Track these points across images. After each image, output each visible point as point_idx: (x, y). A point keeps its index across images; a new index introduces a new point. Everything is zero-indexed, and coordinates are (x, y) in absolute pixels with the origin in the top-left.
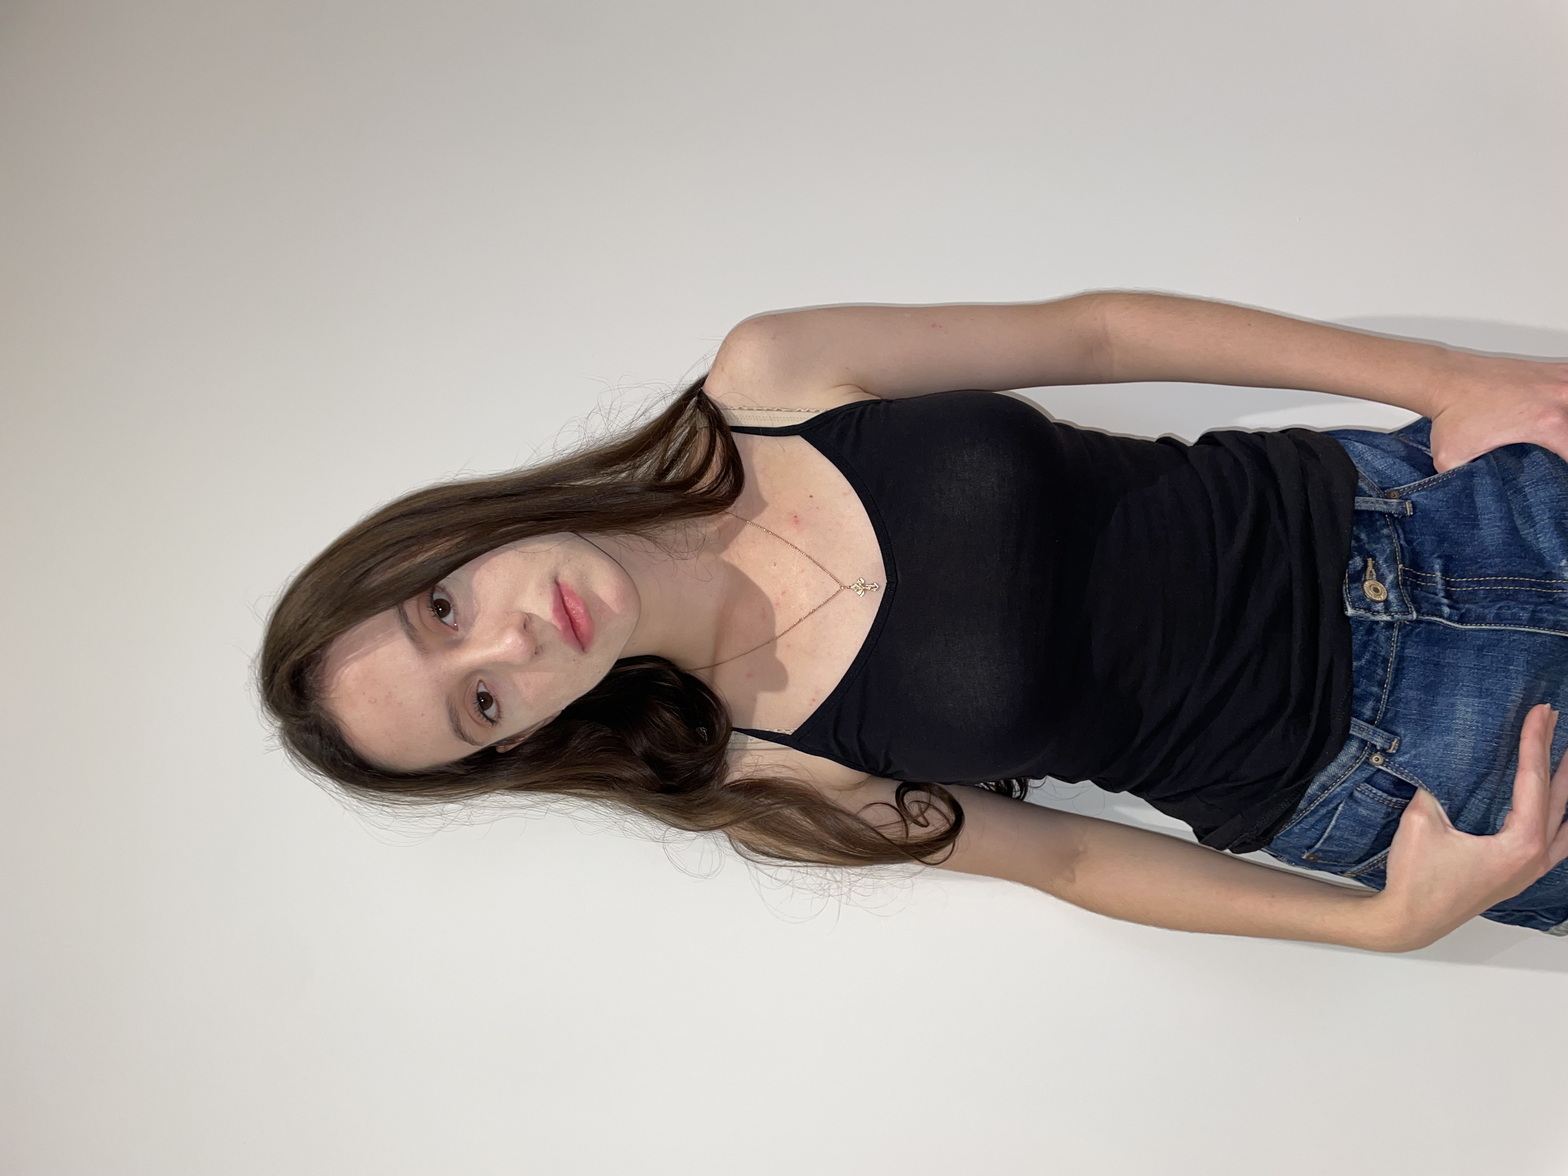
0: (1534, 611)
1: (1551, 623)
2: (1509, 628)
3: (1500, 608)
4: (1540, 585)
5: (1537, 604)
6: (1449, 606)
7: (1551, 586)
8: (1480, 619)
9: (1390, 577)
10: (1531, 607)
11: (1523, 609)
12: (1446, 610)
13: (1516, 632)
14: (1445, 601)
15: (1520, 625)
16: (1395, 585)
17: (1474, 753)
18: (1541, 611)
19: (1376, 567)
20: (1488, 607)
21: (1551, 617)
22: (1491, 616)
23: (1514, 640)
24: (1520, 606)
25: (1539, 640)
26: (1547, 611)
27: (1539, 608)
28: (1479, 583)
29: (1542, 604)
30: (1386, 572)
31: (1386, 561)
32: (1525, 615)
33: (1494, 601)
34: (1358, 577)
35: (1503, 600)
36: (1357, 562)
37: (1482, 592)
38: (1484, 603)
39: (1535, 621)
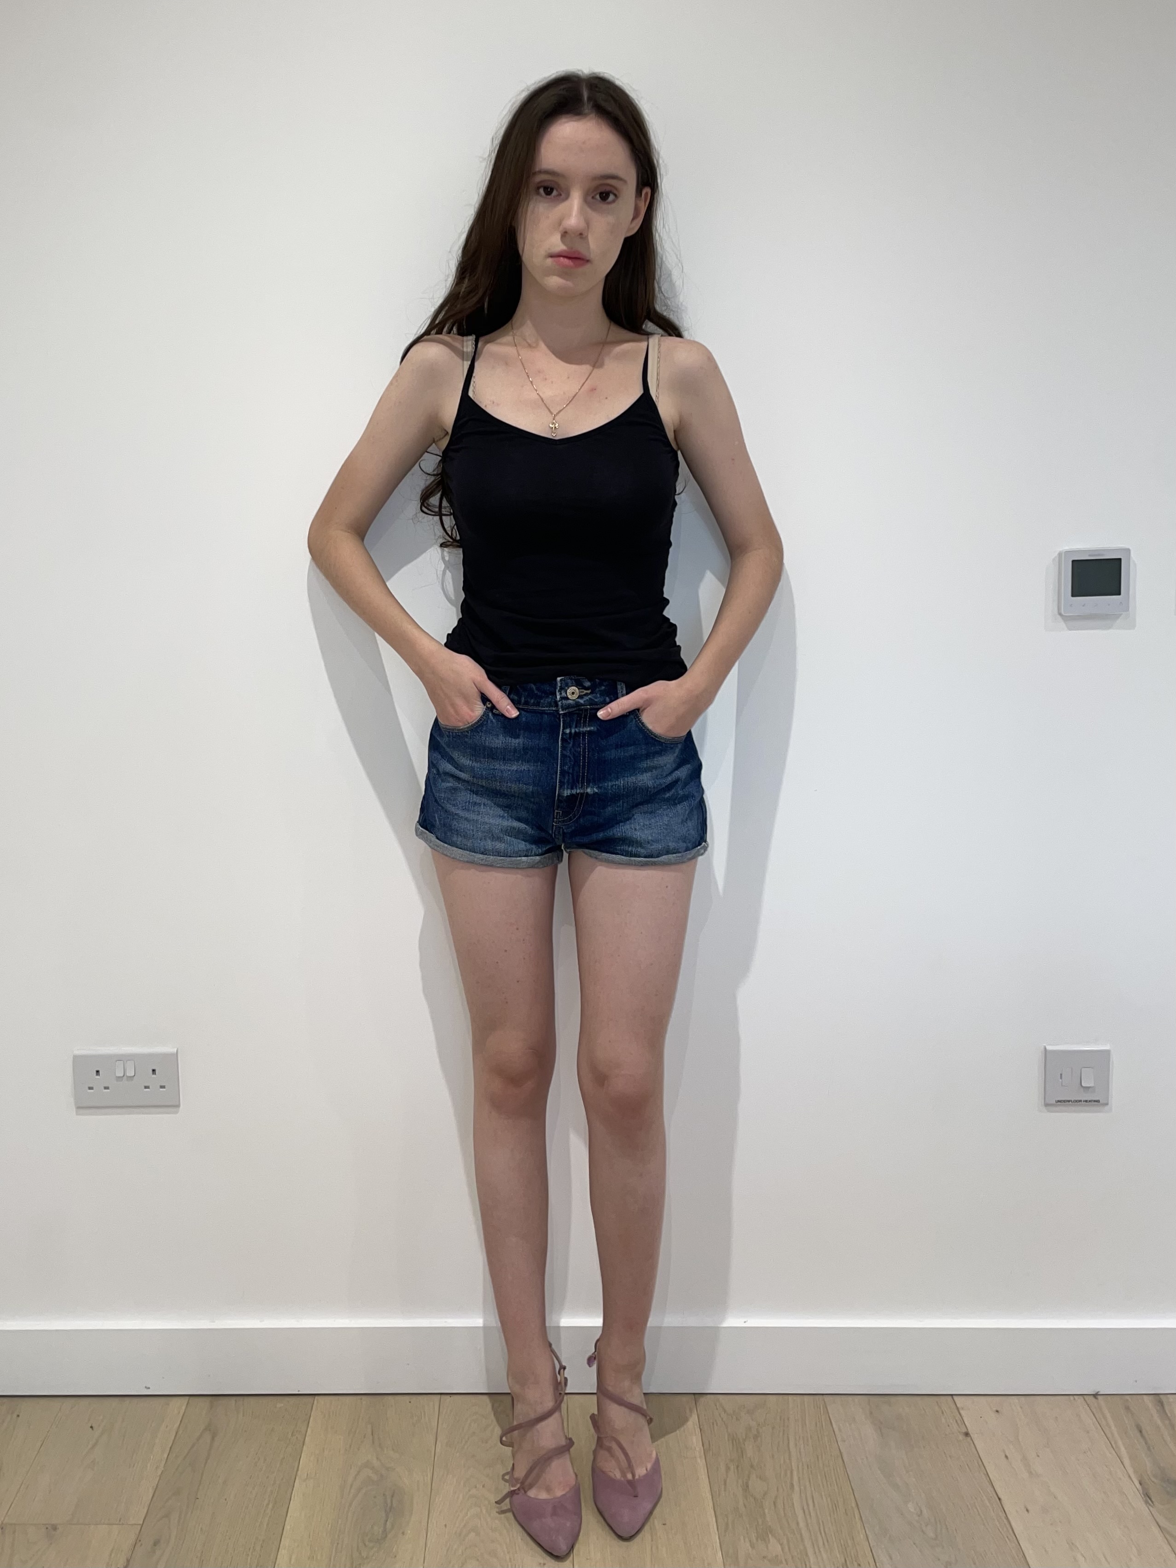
0: (569, 773)
1: (563, 780)
2: (559, 761)
3: (569, 757)
4: (583, 777)
5: (573, 774)
6: (570, 733)
7: (583, 783)
8: (563, 748)
9: (582, 701)
10: (571, 771)
11: (569, 768)
12: (568, 731)
13: (557, 765)
14: (573, 731)
15: (561, 766)
16: (577, 705)
17: (495, 748)
18: (569, 776)
19: (586, 695)
20: (571, 752)
21: (566, 781)
22: (565, 752)
23: (554, 765)
24: (571, 767)
25: (554, 777)
26: (569, 779)
27: (571, 775)
28: (584, 749)
29: (573, 777)
30: (585, 699)
31: (590, 699)
32: (566, 768)
33: (574, 755)
34: (579, 685)
35: (574, 759)
36: (588, 684)
37: (579, 750)
38: (573, 750)
39: (563, 773)
